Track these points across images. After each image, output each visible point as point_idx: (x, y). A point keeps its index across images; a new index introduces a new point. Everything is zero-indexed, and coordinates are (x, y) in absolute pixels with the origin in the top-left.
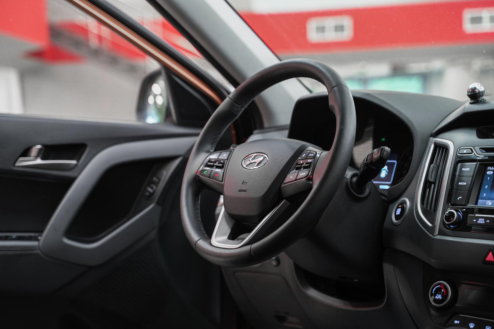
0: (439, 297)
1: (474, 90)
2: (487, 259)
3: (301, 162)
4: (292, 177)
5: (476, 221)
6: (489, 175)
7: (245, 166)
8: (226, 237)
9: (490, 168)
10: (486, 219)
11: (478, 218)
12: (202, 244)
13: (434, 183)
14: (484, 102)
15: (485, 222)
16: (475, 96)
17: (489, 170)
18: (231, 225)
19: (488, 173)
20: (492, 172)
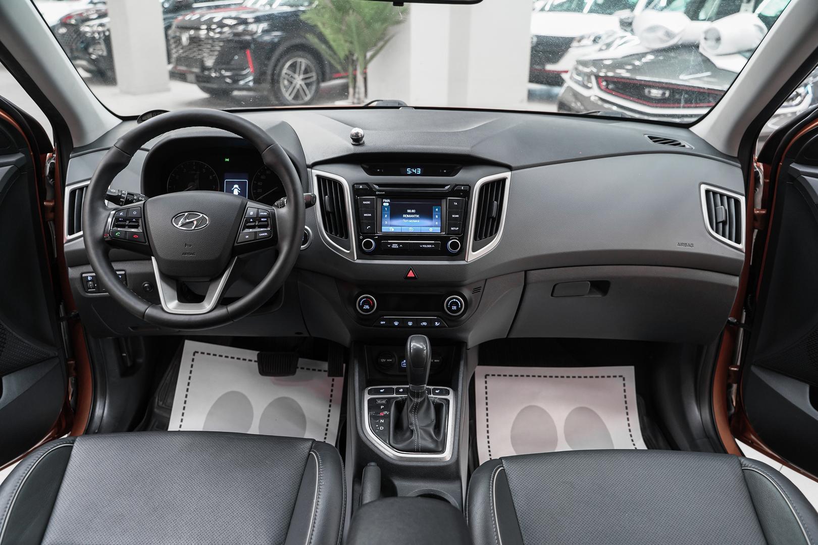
0: (367, 307)
1: (357, 134)
2: (408, 276)
3: (251, 220)
4: (248, 237)
5: (391, 246)
6: (386, 207)
7: (178, 226)
8: (176, 302)
9: (386, 201)
10: (399, 244)
11: (391, 244)
12: (151, 311)
13: (334, 213)
14: (363, 144)
15: (399, 246)
16: (357, 140)
17: (385, 202)
18: (176, 288)
19: (384, 204)
20: (388, 204)
